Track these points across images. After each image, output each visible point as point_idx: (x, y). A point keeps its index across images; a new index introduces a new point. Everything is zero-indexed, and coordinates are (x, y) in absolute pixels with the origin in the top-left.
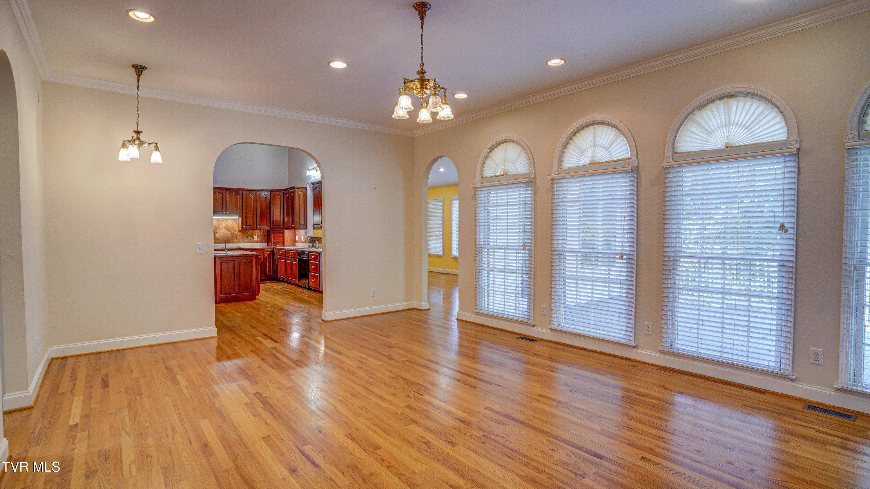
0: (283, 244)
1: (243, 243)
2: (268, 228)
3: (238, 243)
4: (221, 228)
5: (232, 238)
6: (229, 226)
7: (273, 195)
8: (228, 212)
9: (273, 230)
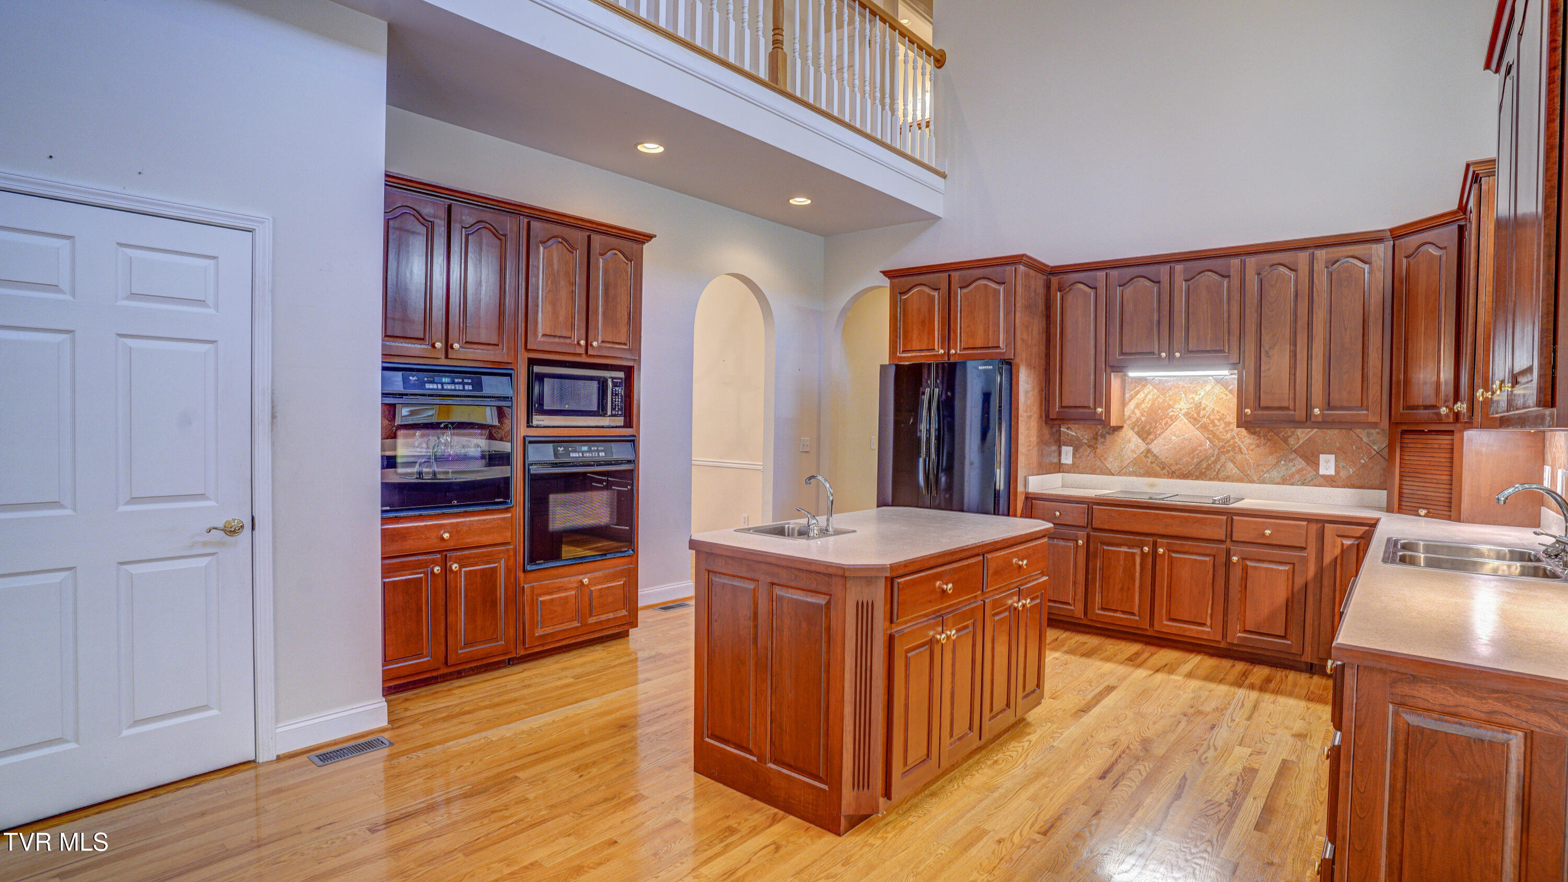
0: (1451, 511)
1: (1264, 482)
2: (1375, 419)
3: (1241, 480)
4: (1174, 419)
5: (1213, 459)
6: (1204, 409)
7: (1406, 257)
8: (1178, 355)
9: (1404, 432)
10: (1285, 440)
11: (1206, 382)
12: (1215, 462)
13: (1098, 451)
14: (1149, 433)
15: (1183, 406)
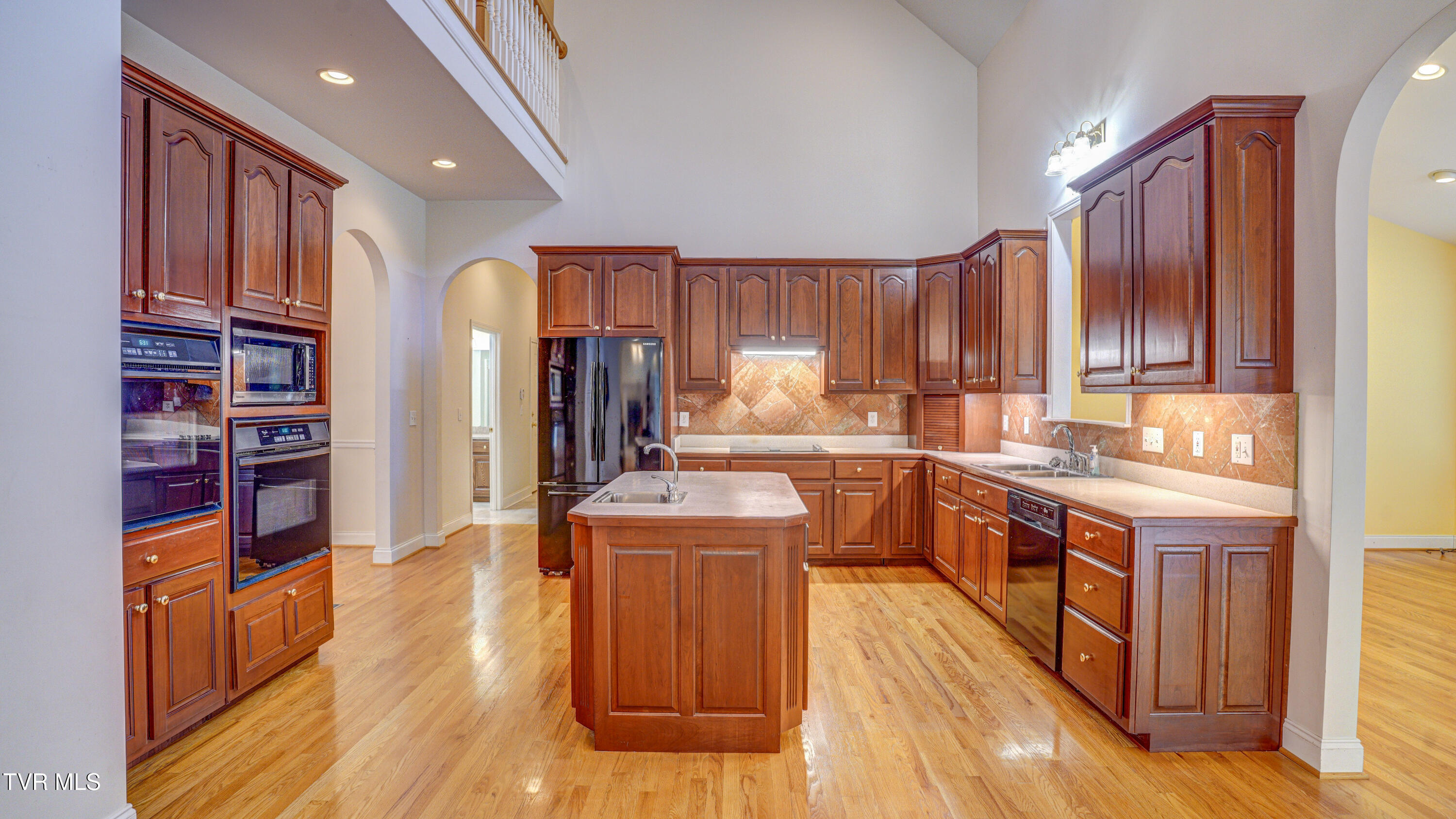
0: (959, 445)
1: (833, 434)
2: (911, 389)
3: (818, 433)
4: (769, 388)
5: (798, 418)
6: (791, 381)
7: (927, 280)
8: (784, 338)
9: (925, 396)
10: (847, 403)
11: (793, 360)
12: (800, 420)
13: (710, 415)
14: (751, 400)
15: (776, 378)
